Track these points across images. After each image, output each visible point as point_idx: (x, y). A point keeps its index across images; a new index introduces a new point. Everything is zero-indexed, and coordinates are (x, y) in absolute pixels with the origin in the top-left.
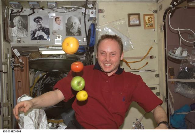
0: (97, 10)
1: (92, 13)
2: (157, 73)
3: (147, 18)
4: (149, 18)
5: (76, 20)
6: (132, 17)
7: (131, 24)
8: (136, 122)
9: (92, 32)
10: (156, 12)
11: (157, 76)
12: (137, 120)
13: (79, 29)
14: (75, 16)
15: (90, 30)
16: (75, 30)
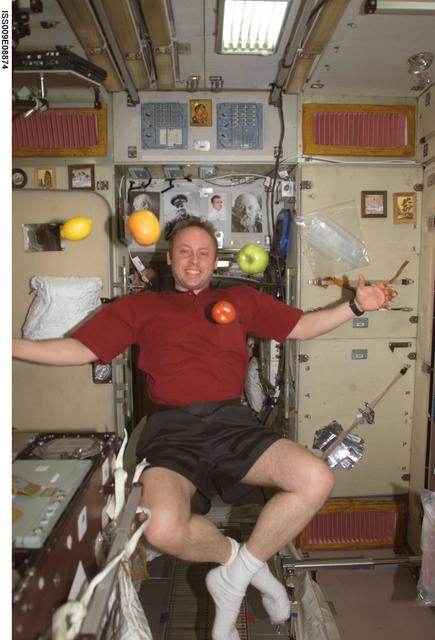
0: (298, 182)
1: (287, 188)
2: (414, 313)
3: (401, 200)
4: (405, 201)
5: (252, 202)
6: (369, 198)
7: (367, 213)
8: (363, 408)
9: (285, 227)
10: (420, 187)
11: (414, 320)
12: (366, 404)
13: (257, 219)
14: (250, 193)
15: (279, 222)
16: (250, 222)
